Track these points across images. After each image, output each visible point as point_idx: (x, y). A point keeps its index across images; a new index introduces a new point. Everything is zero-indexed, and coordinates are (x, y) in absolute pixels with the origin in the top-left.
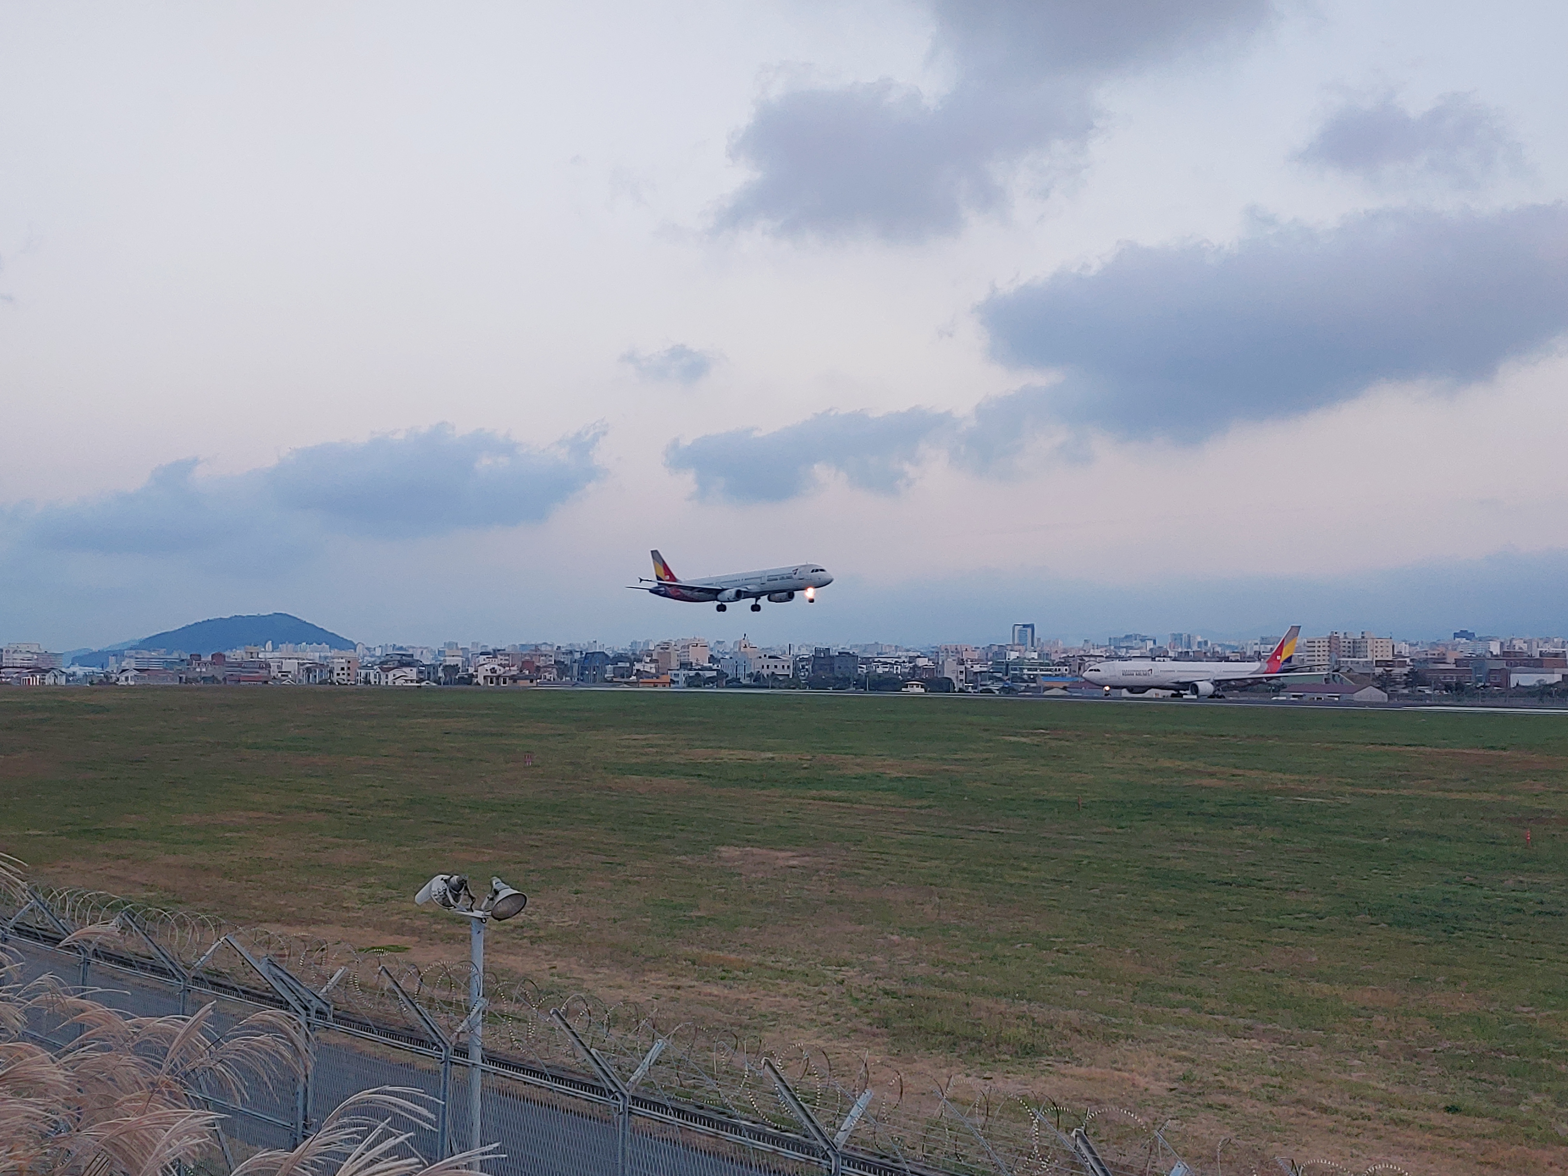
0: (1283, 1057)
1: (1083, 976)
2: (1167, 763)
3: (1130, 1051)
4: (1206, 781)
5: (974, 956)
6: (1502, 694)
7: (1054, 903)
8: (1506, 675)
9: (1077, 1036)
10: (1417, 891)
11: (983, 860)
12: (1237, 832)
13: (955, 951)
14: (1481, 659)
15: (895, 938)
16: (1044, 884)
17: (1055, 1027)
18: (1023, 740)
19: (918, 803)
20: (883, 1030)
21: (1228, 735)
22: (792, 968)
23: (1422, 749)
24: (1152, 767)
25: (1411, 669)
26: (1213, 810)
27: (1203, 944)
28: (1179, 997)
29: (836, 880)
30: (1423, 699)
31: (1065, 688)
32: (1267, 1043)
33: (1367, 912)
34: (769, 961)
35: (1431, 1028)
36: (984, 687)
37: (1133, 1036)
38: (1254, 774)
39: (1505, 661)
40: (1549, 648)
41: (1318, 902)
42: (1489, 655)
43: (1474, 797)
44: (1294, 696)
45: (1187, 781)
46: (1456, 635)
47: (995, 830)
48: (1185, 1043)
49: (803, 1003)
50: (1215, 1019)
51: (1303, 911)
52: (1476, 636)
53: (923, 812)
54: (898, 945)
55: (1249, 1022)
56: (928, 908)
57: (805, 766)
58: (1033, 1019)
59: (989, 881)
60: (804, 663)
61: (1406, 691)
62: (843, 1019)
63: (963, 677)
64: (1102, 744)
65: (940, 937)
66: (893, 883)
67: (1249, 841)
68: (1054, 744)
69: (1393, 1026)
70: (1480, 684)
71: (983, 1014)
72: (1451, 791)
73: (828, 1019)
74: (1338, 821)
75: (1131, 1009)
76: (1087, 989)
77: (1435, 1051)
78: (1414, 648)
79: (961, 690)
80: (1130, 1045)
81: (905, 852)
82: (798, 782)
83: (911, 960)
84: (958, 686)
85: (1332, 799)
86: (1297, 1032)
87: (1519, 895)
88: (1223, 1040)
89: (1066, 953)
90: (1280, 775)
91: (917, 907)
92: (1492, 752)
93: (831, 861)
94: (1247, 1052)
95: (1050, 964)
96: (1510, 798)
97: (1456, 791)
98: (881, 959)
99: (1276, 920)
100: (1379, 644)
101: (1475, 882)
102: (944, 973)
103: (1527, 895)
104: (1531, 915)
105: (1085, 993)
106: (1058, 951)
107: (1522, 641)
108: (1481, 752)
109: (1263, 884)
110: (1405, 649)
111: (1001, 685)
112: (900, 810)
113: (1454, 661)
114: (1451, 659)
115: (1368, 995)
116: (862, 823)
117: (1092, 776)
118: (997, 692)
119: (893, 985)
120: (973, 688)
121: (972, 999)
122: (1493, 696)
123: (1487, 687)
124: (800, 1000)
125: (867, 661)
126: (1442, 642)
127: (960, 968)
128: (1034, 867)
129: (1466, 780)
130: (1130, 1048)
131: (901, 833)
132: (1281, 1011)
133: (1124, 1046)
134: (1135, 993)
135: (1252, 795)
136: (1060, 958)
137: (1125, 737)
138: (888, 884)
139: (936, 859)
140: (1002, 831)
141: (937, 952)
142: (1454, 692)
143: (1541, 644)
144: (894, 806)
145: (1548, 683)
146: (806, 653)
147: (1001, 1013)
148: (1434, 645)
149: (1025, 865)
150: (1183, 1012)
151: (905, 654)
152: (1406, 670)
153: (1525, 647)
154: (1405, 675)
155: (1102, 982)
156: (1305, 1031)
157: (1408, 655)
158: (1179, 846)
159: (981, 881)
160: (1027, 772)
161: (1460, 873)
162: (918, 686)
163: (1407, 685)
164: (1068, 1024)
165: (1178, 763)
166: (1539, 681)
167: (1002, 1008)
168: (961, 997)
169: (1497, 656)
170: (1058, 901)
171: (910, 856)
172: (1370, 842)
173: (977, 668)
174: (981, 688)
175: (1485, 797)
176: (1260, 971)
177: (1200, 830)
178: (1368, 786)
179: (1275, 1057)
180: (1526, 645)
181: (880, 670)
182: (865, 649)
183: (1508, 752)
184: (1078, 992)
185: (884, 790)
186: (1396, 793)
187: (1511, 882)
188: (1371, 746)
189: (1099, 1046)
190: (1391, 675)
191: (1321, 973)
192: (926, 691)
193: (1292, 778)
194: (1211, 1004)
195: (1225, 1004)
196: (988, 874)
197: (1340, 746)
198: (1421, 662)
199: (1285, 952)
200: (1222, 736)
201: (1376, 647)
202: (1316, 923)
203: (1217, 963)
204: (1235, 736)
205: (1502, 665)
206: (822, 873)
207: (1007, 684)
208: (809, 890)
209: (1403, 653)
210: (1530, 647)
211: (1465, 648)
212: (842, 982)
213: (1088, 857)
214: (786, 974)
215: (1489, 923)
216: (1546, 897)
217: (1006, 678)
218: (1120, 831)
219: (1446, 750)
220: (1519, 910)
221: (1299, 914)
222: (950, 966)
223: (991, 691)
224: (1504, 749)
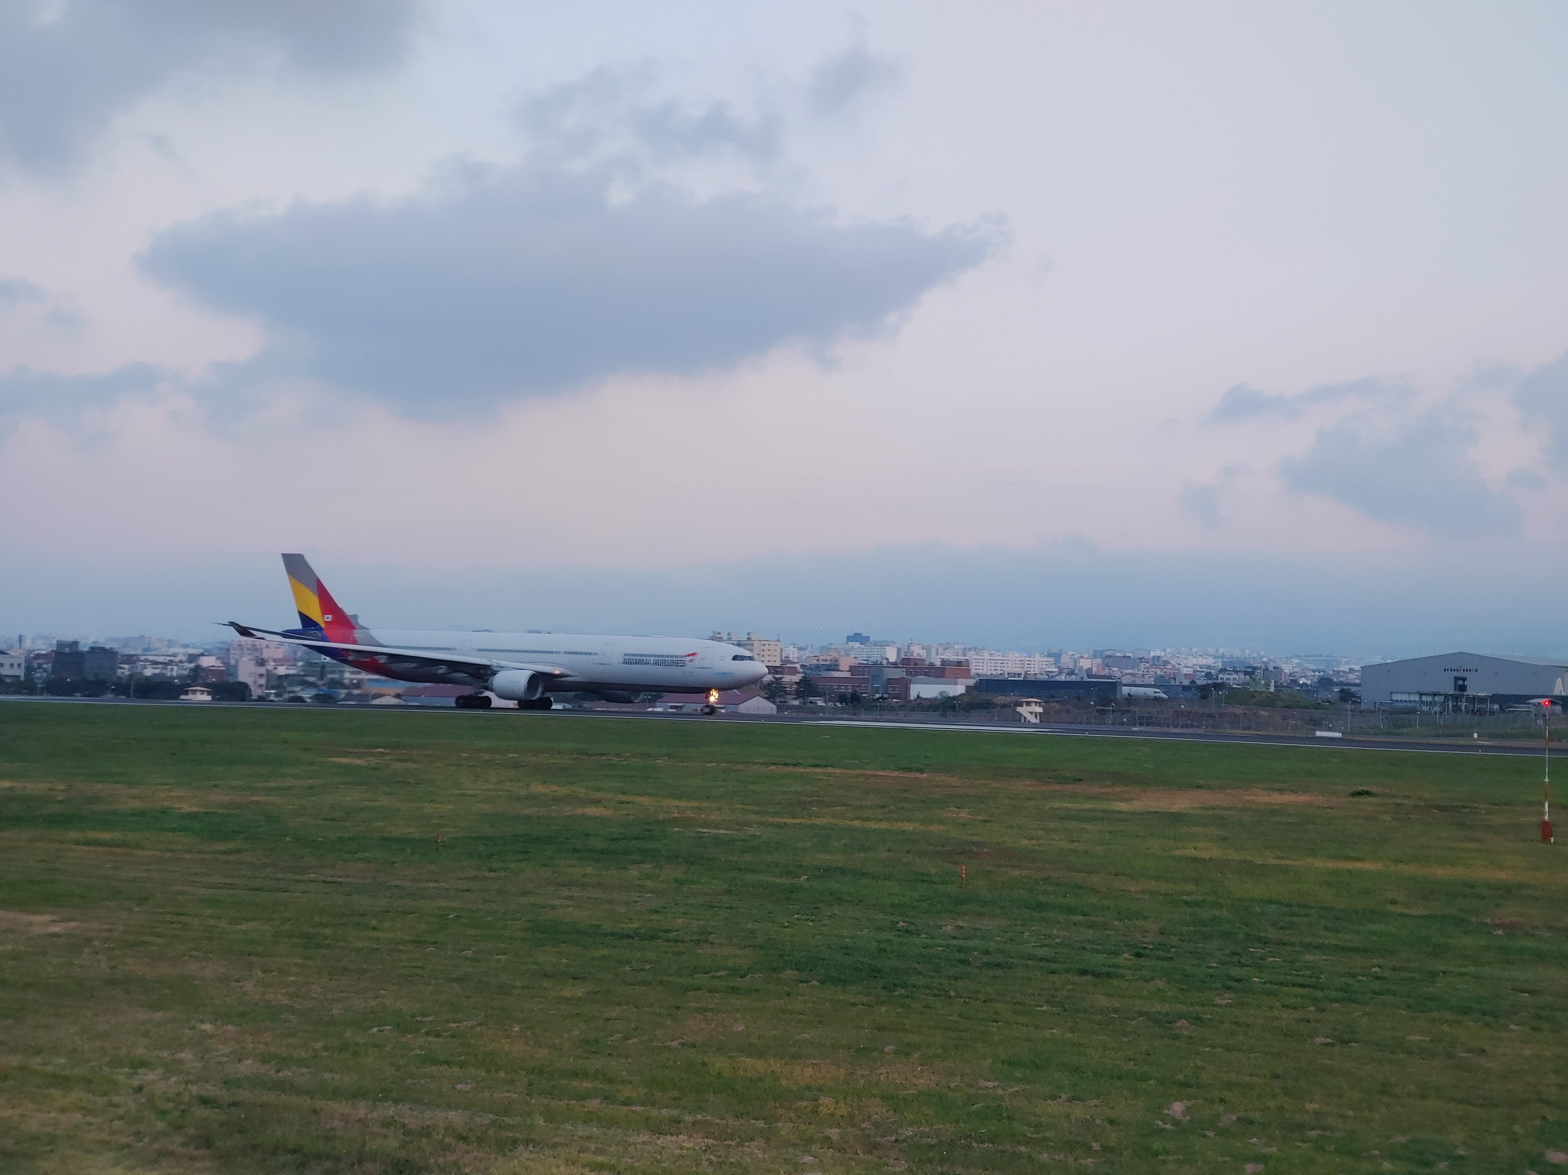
0: (720, 1157)
1: (462, 1065)
2: (539, 789)
3: (533, 1160)
4: (591, 811)
5: (319, 1045)
6: (902, 707)
7: (419, 971)
8: (905, 685)
9: (462, 1146)
10: (847, 940)
11: (317, 919)
12: (634, 872)
13: (290, 1040)
14: (878, 666)
15: (207, 1027)
16: (401, 947)
17: (434, 1134)
18: (359, 762)
19: (222, 846)
20: (203, 1152)
21: (609, 754)
22: (67, 1072)
23: (830, 770)
24: (523, 793)
25: (803, 677)
26: (602, 845)
27: (606, 1015)
28: (587, 1085)
29: (117, 952)
30: (814, 711)
31: (398, 696)
32: (699, 1140)
33: (794, 967)
34: (35, 1062)
35: (888, 1111)
36: (292, 695)
37: (533, 1140)
38: (645, 800)
39: (904, 670)
40: (950, 656)
41: (736, 956)
42: (885, 662)
43: (895, 826)
44: (672, 707)
45: (568, 810)
46: (850, 639)
47: (329, 879)
48: (600, 1146)
49: (89, 1119)
50: (632, 1111)
51: (719, 969)
52: (871, 640)
53: (231, 858)
54: (212, 1037)
55: (674, 1113)
56: (249, 986)
57: (60, 798)
58: (404, 1125)
59: (328, 946)
60: (40, 661)
61: (796, 703)
62: (146, 1140)
63: (263, 681)
64: (460, 766)
65: (268, 1023)
66: (196, 953)
67: (649, 883)
68: (398, 766)
69: (843, 1110)
70: (878, 696)
71: (337, 1123)
72: (869, 819)
73: (124, 1140)
74: (748, 857)
75: (528, 1104)
76: (469, 1081)
77: (896, 1141)
78: (802, 652)
79: (261, 699)
80: (531, 1152)
81: (209, 912)
82: (52, 821)
83: (232, 1057)
84: (256, 692)
85: (738, 830)
86: (733, 1123)
87: (960, 942)
88: (645, 1138)
89: (438, 1036)
90: (676, 803)
91: (233, 984)
92: (907, 775)
93: (107, 927)
94: (677, 1152)
95: (418, 1052)
96: (934, 828)
97: (875, 819)
98: (191, 1057)
99: (690, 980)
100: (767, 647)
101: (912, 928)
102: (278, 1072)
103: (971, 943)
104: (977, 967)
105: (468, 1088)
106: (427, 1033)
107: (920, 647)
108: (896, 774)
109: (672, 935)
110: (793, 654)
111: (313, 692)
112: (200, 856)
113: (848, 669)
114: (844, 665)
115: (809, 1071)
116: (145, 875)
117: (451, 807)
118: (309, 700)
119: (211, 1090)
120: (277, 695)
121: (321, 1104)
122: (892, 709)
123: (886, 699)
124: (84, 1116)
125: (130, 659)
126: (833, 647)
127: (300, 1063)
128: (386, 925)
129: (883, 807)
130: (532, 1156)
131: (203, 887)
132: (711, 1098)
133: (524, 1154)
134: (531, 1084)
135: (647, 827)
136: (429, 1043)
137: (487, 757)
138: (190, 956)
139: (253, 920)
140: (340, 880)
141: (266, 1044)
142: (849, 704)
143: (941, 650)
144: (190, 851)
145: (951, 695)
146: (43, 648)
147: (359, 1121)
148: (825, 649)
149: (374, 922)
150: (594, 1104)
151: (182, 650)
152: (797, 678)
153: (923, 654)
154: (796, 683)
155: (488, 1071)
156: (743, 1122)
157: (796, 660)
158: (566, 892)
159: (318, 946)
160: (367, 803)
161: (892, 918)
162: (202, 692)
163: (799, 695)
164: (450, 1130)
165: (554, 788)
166: (941, 693)
167: (362, 1113)
168: (306, 1102)
169: (893, 664)
170: (422, 968)
171: (218, 917)
172: (786, 881)
173: (282, 671)
174: (286, 696)
175: (908, 827)
176: (680, 1047)
177: (589, 870)
178: (777, 814)
179: (711, 1157)
180: (924, 651)
181: (148, 672)
182: (127, 642)
183: (925, 775)
184: (459, 1086)
185: (173, 830)
186: (809, 822)
187: (949, 927)
188: (774, 767)
189: (493, 1156)
190: (780, 684)
191: (750, 1045)
192: (213, 699)
193: (689, 804)
194: (627, 1092)
195: (643, 1091)
196: (325, 937)
197: (739, 767)
198: (811, 669)
199: (706, 1020)
200: (603, 755)
201: (763, 650)
202: (736, 982)
203: (626, 1038)
204: (617, 755)
205: (899, 673)
206: (97, 943)
207: (322, 690)
208: (82, 966)
209: (791, 659)
210: (929, 653)
211: (859, 655)
212: (140, 1089)
213: (454, 909)
214: (61, 1081)
215: (933, 977)
216: (992, 946)
217: (321, 683)
218: (491, 875)
219: (857, 772)
220: (962, 962)
221: (716, 971)
222: (284, 1061)
223: (300, 700)
224: (920, 771)
